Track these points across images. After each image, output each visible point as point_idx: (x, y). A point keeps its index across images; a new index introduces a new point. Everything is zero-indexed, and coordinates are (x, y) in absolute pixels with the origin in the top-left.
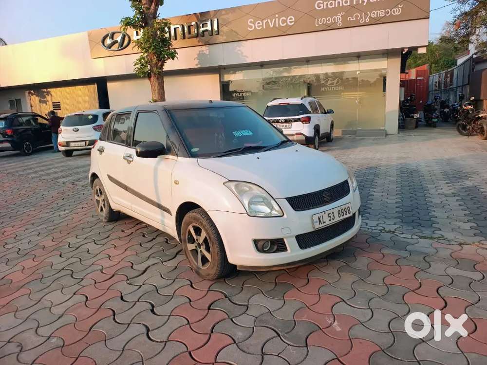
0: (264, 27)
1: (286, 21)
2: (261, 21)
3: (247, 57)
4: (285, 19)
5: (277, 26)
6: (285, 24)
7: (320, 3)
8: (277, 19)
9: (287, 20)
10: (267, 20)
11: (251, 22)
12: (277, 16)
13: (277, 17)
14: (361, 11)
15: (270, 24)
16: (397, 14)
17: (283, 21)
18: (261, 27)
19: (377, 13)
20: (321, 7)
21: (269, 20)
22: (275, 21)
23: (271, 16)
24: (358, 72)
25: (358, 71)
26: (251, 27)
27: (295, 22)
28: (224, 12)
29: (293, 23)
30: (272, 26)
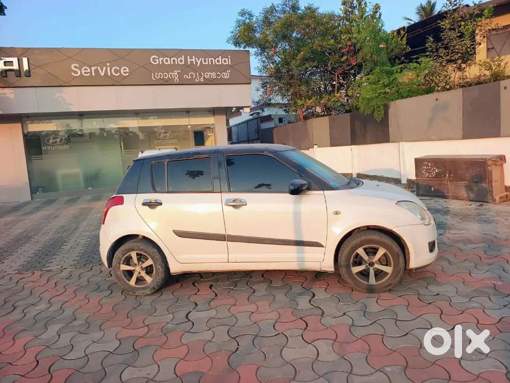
0: (94, 75)
1: (119, 71)
2: (89, 68)
3: (71, 104)
4: (118, 69)
5: (109, 75)
6: (119, 74)
7: (155, 58)
8: (108, 68)
9: (120, 69)
10: (96, 68)
11: (75, 67)
12: (108, 64)
13: (108, 66)
14: (195, 71)
15: (101, 72)
16: (226, 77)
17: (116, 71)
18: (89, 74)
19: (210, 74)
20: (156, 62)
21: (99, 68)
22: (106, 69)
23: (102, 64)
24: (189, 127)
25: (189, 125)
26: (76, 73)
27: (130, 73)
28: (36, 52)
29: (128, 74)
30: (102, 74)
